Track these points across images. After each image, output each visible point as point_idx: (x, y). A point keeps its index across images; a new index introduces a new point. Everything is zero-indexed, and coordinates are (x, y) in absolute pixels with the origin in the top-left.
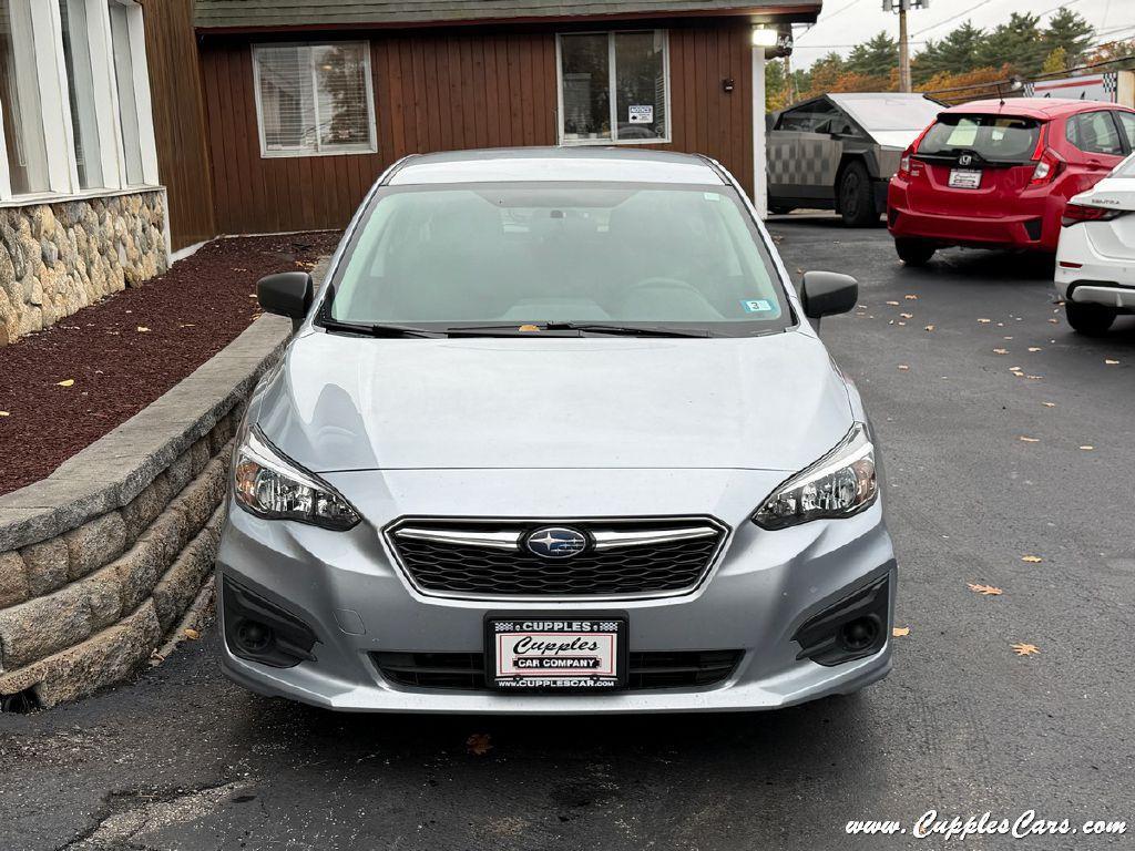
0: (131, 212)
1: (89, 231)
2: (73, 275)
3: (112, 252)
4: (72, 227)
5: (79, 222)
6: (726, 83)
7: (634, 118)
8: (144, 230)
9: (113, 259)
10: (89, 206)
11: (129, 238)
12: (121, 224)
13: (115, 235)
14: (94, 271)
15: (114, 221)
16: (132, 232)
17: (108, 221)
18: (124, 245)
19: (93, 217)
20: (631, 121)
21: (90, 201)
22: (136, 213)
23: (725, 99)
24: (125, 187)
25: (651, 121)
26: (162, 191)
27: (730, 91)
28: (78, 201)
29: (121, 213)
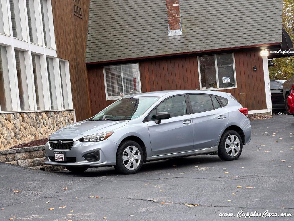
0: (64, 115)
1: (54, 119)
2: (50, 129)
3: (59, 125)
4: (50, 118)
5: (51, 117)
6: (254, 68)
7: (224, 81)
8: (68, 121)
9: (59, 127)
10: (54, 113)
11: (64, 122)
12: (62, 119)
13: (60, 121)
14: (55, 129)
15: (60, 117)
16: (65, 121)
17: (58, 117)
18: (63, 124)
19: (55, 116)
20: (223, 82)
21: (54, 112)
22: (66, 116)
23: (254, 73)
24: (63, 109)
25: (230, 82)
26: (74, 110)
27: (255, 71)
28: (51, 112)
29: (62, 115)
